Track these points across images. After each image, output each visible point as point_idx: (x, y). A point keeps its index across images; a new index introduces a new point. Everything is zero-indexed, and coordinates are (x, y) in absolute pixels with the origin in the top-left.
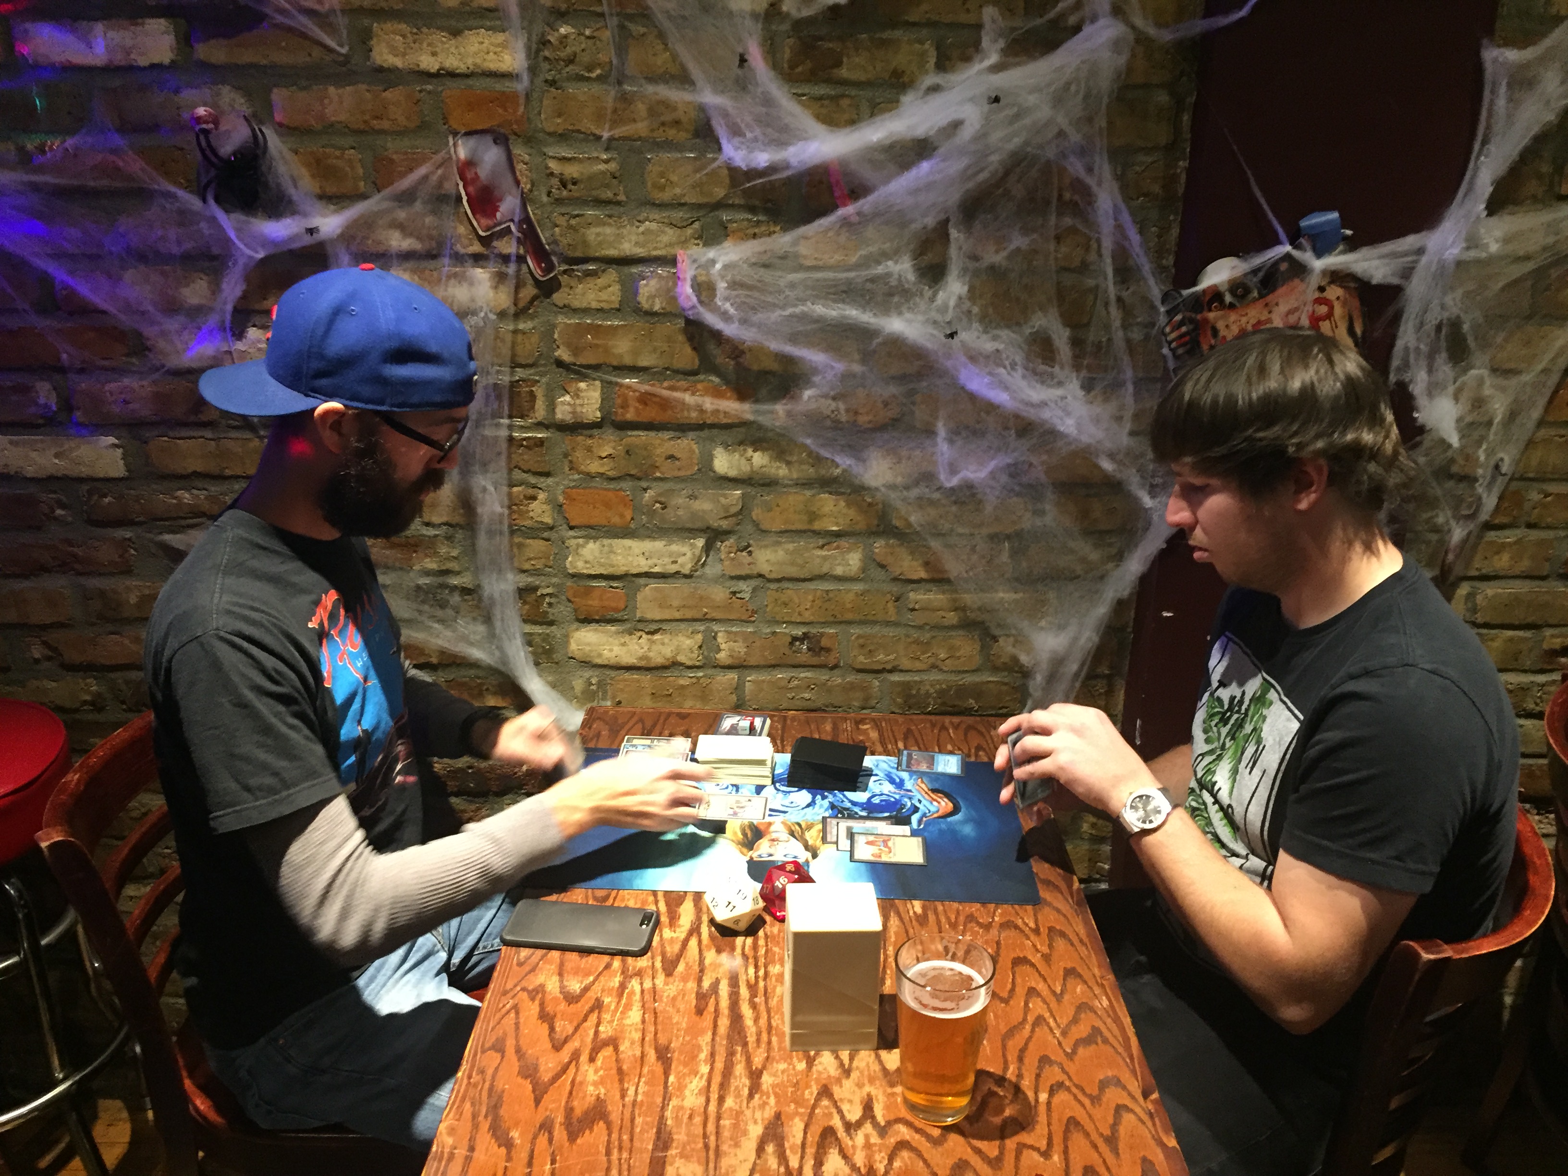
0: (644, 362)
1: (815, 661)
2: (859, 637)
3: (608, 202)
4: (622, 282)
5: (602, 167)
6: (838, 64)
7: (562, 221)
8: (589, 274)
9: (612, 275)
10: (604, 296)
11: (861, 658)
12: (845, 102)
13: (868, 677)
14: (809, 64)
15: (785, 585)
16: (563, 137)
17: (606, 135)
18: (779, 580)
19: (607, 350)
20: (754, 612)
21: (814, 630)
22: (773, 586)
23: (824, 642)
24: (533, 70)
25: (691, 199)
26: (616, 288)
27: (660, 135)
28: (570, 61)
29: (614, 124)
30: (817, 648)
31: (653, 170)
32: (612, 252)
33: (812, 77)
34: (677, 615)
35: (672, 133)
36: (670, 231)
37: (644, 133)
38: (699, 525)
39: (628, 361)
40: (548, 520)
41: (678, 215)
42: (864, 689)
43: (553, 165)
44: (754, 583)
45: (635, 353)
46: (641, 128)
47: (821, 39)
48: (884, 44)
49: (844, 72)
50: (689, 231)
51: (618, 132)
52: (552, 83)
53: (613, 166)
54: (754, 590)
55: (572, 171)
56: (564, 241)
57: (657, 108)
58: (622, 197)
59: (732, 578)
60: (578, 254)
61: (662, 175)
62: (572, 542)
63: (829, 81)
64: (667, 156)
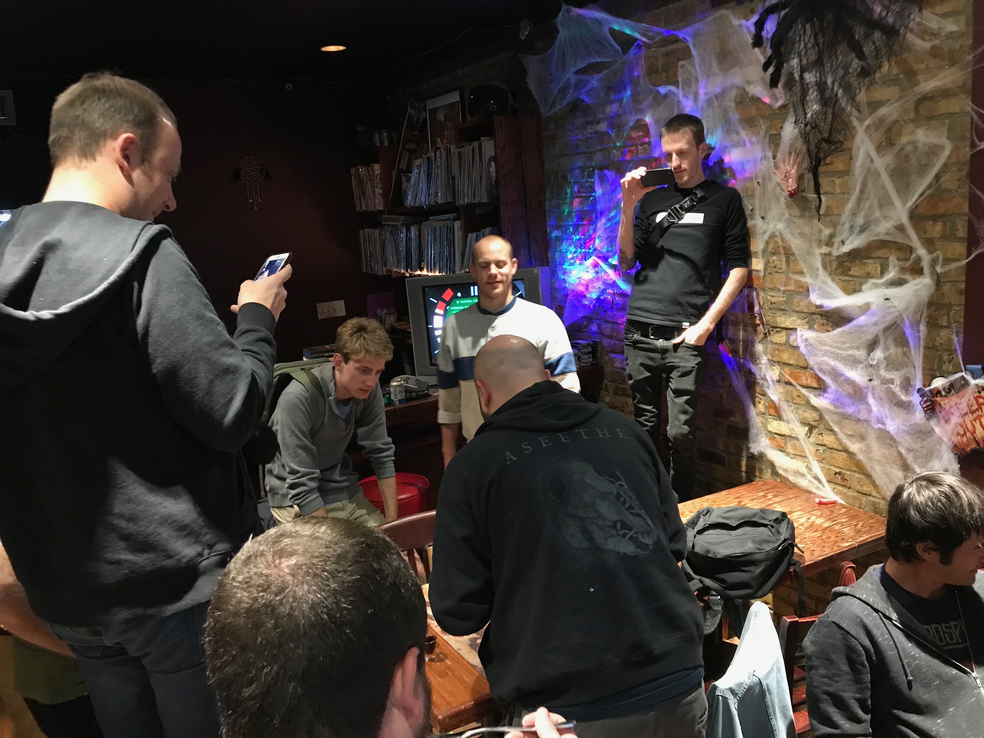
0: (791, 362)
1: (842, 483)
2: (858, 478)
3: (783, 310)
4: (786, 335)
5: (782, 299)
6: (850, 270)
7: (771, 314)
8: (778, 332)
9: (784, 333)
10: (782, 339)
11: (858, 487)
12: (852, 282)
13: (861, 496)
14: (841, 270)
15: (833, 451)
16: (772, 289)
17: (782, 289)
18: (832, 449)
19: (781, 357)
20: (824, 459)
21: (843, 471)
22: (830, 450)
23: (846, 477)
24: (765, 270)
25: (805, 310)
26: (785, 337)
27: (798, 290)
28: (775, 267)
29: (785, 286)
30: (844, 479)
31: (795, 301)
32: (783, 326)
33: (842, 274)
34: (799, 454)
35: (801, 290)
36: (799, 320)
37: (793, 289)
38: (806, 422)
39: (787, 361)
40: (763, 411)
41: (802, 315)
42: (860, 500)
43: (769, 298)
44: (824, 448)
45: (789, 359)
46: (792, 288)
47: (844, 262)
48: (864, 264)
49: (852, 273)
50: (804, 321)
51: (787, 288)
52: (770, 273)
53: (784, 299)
54: (824, 450)
55: (774, 300)
56: (771, 321)
57: (797, 281)
58: (787, 309)
59: (818, 444)
60: (775, 325)
61: (798, 302)
62: (770, 420)
63: (847, 275)
64: (799, 297)
